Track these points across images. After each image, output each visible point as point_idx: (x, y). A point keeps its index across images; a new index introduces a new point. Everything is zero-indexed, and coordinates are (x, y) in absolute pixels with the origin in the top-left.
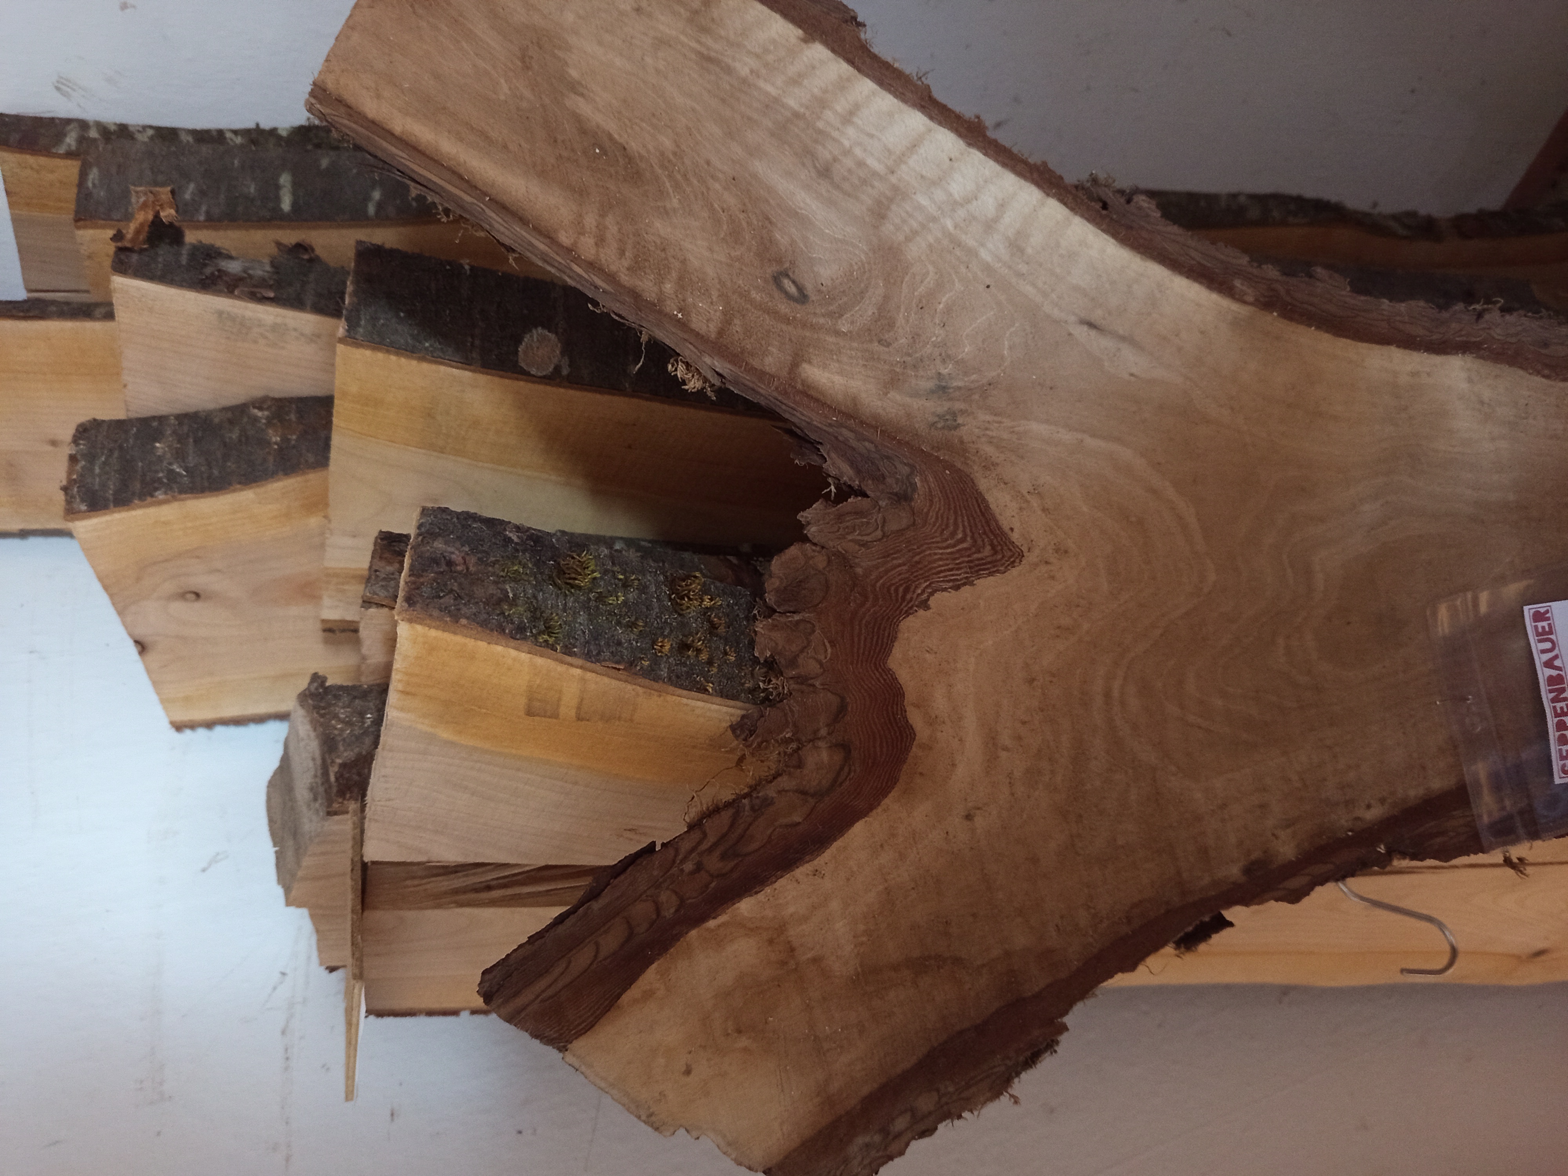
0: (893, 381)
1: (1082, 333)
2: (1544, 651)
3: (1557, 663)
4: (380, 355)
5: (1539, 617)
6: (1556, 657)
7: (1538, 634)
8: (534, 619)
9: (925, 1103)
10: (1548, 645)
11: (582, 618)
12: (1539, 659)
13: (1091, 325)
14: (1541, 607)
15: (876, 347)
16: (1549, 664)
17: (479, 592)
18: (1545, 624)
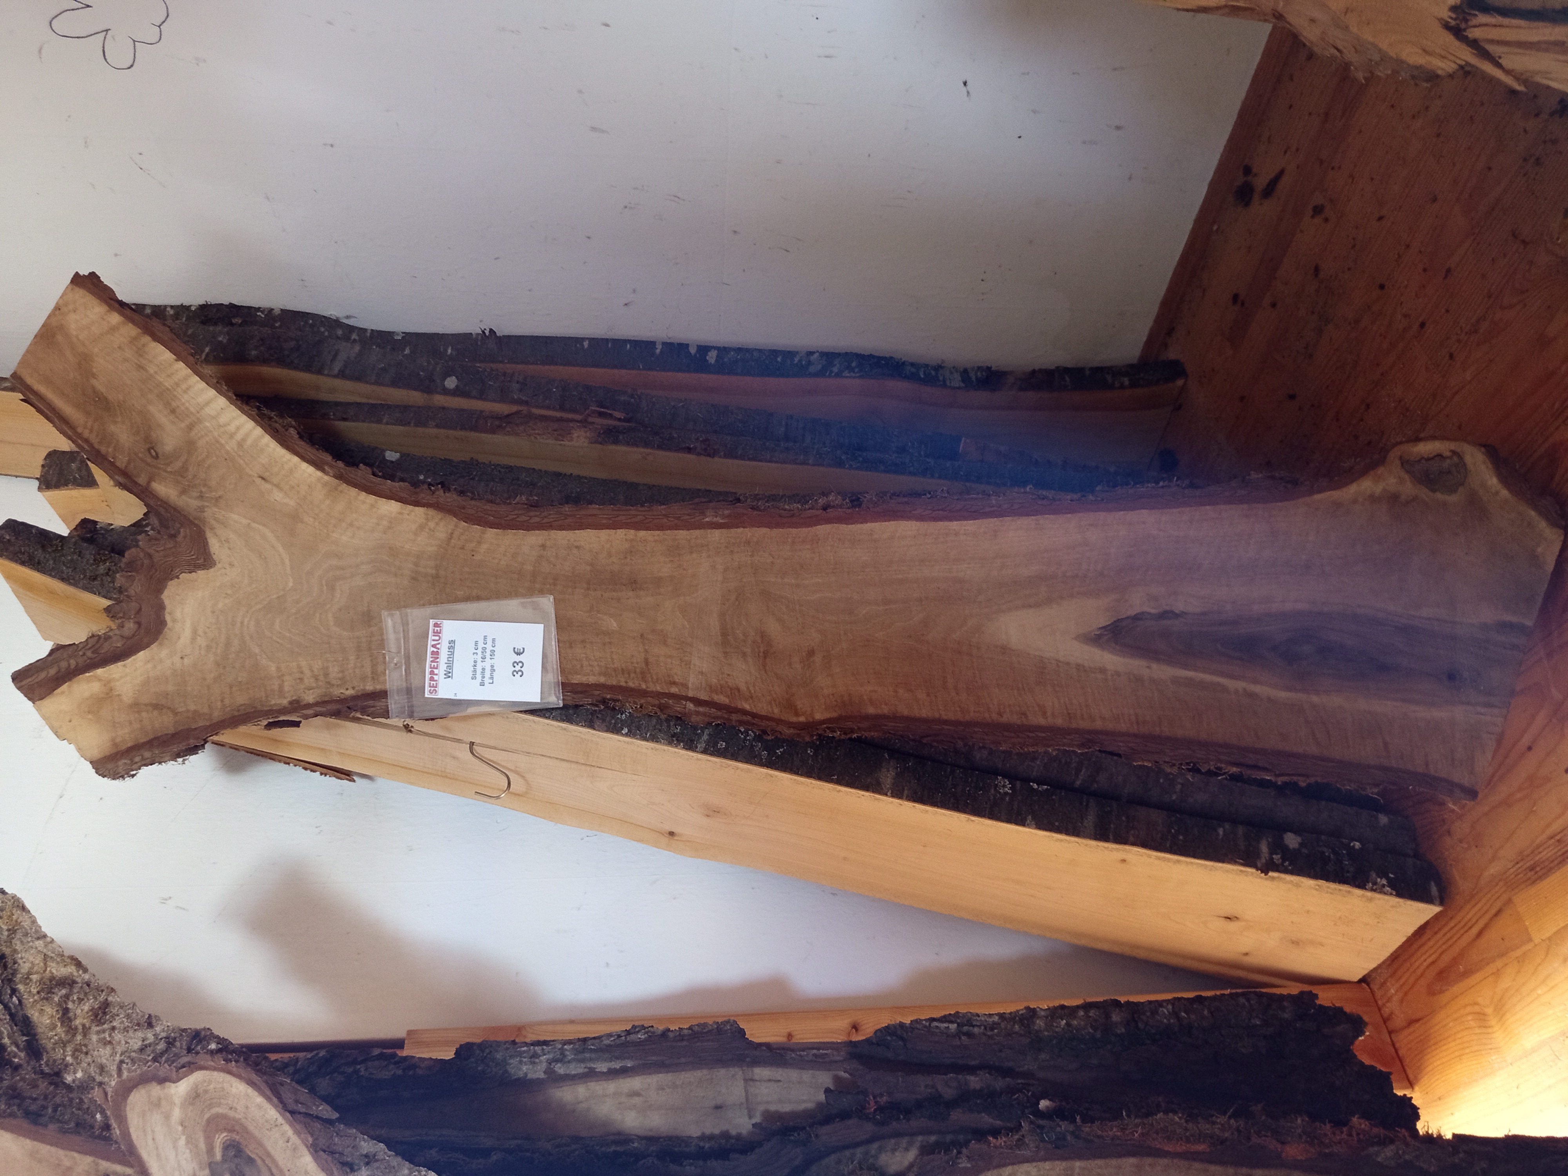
0: (184, 492)
1: (259, 481)
2: (434, 640)
3: (438, 646)
5: (436, 625)
6: (439, 644)
7: (434, 632)
8: (30, 560)
9: (147, 754)
10: (437, 638)
12: (430, 643)
13: (263, 478)
14: (439, 622)
15: (180, 478)
16: (434, 646)
17: (11, 549)
18: (438, 629)
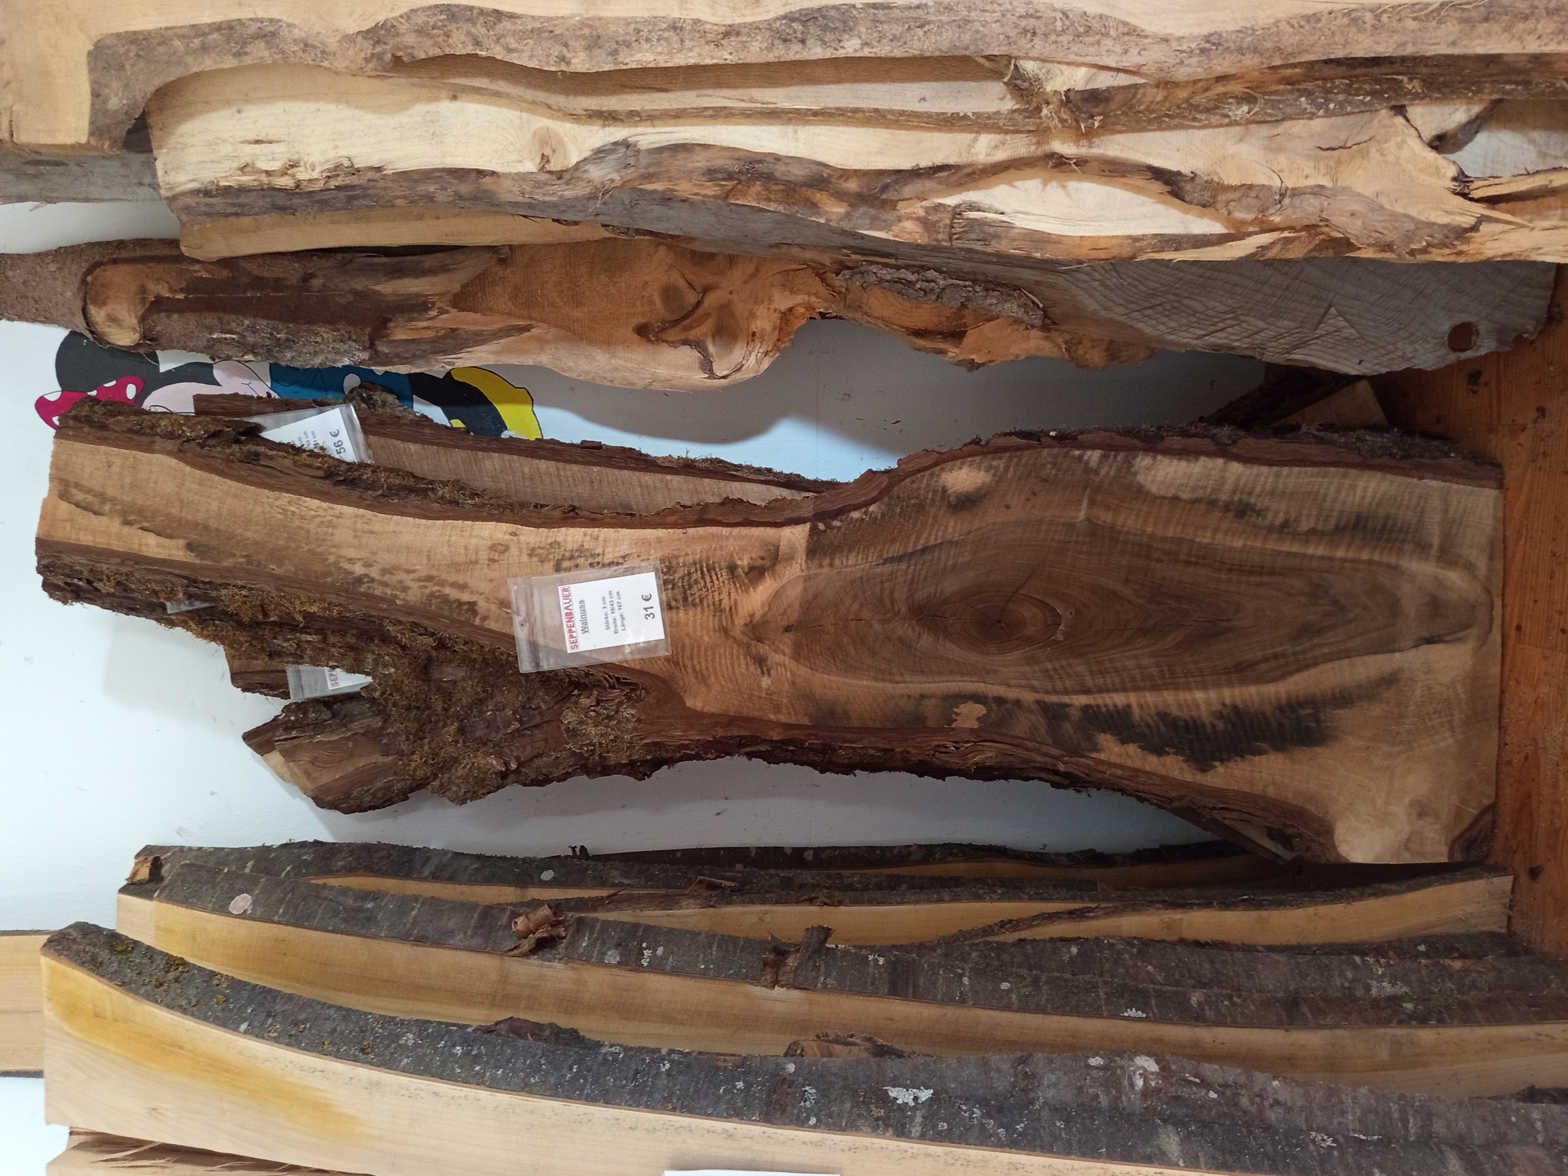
4: (170, 906)
11: (115, 965)
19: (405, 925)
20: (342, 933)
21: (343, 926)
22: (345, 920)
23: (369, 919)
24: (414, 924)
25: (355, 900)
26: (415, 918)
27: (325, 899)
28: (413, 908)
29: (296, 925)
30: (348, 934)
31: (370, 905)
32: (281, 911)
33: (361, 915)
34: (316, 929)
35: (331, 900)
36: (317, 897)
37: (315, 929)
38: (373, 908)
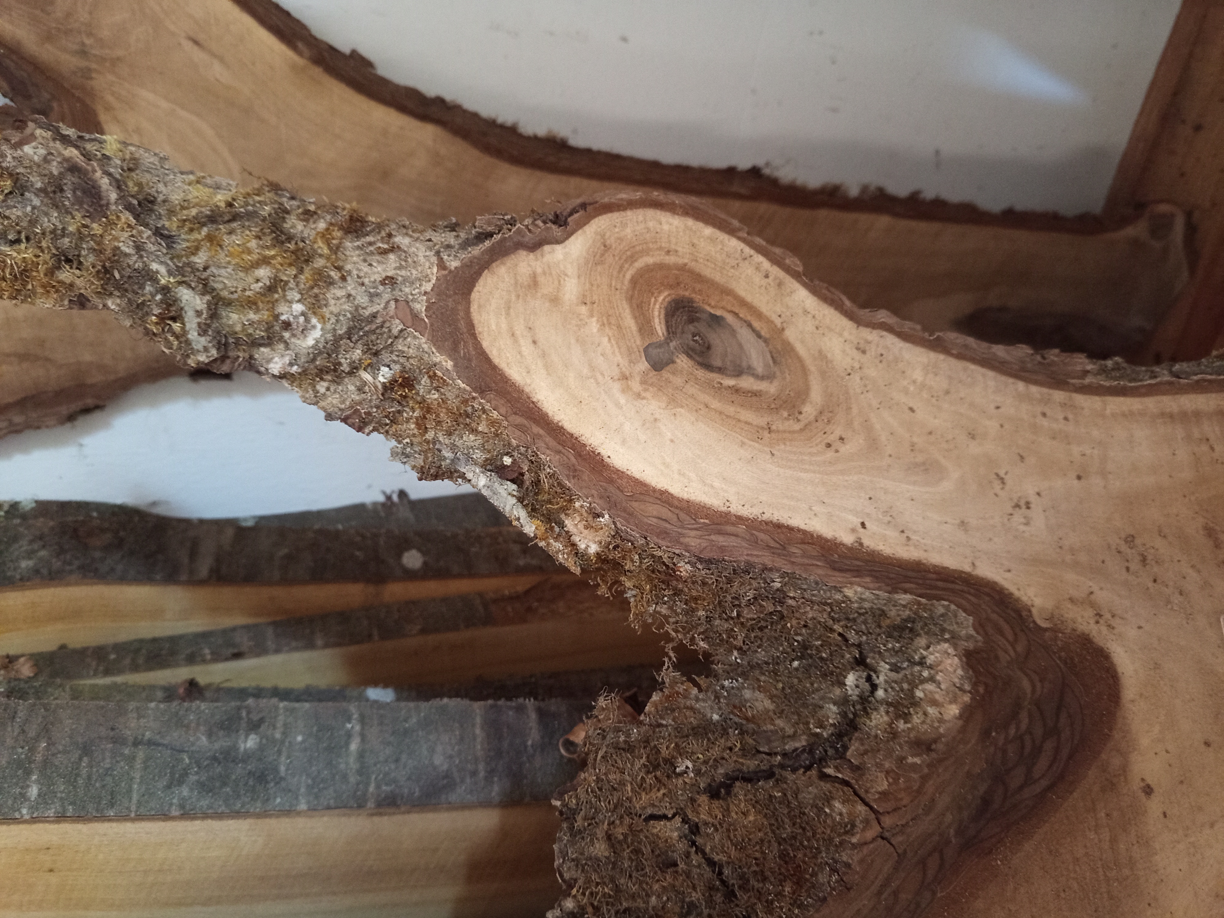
19: (345, 777)
20: (205, 816)
21: (204, 803)
22: (205, 788)
23: (261, 778)
24: (363, 771)
25: (210, 734)
26: (361, 755)
27: (136, 743)
28: (349, 735)
29: (79, 818)
30: (219, 816)
31: (251, 742)
32: (33, 791)
33: (239, 770)
34: (140, 818)
35: (150, 743)
36: (118, 741)
37: (133, 820)
38: (261, 748)
